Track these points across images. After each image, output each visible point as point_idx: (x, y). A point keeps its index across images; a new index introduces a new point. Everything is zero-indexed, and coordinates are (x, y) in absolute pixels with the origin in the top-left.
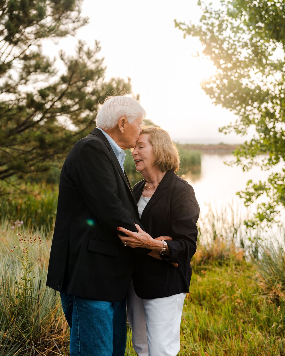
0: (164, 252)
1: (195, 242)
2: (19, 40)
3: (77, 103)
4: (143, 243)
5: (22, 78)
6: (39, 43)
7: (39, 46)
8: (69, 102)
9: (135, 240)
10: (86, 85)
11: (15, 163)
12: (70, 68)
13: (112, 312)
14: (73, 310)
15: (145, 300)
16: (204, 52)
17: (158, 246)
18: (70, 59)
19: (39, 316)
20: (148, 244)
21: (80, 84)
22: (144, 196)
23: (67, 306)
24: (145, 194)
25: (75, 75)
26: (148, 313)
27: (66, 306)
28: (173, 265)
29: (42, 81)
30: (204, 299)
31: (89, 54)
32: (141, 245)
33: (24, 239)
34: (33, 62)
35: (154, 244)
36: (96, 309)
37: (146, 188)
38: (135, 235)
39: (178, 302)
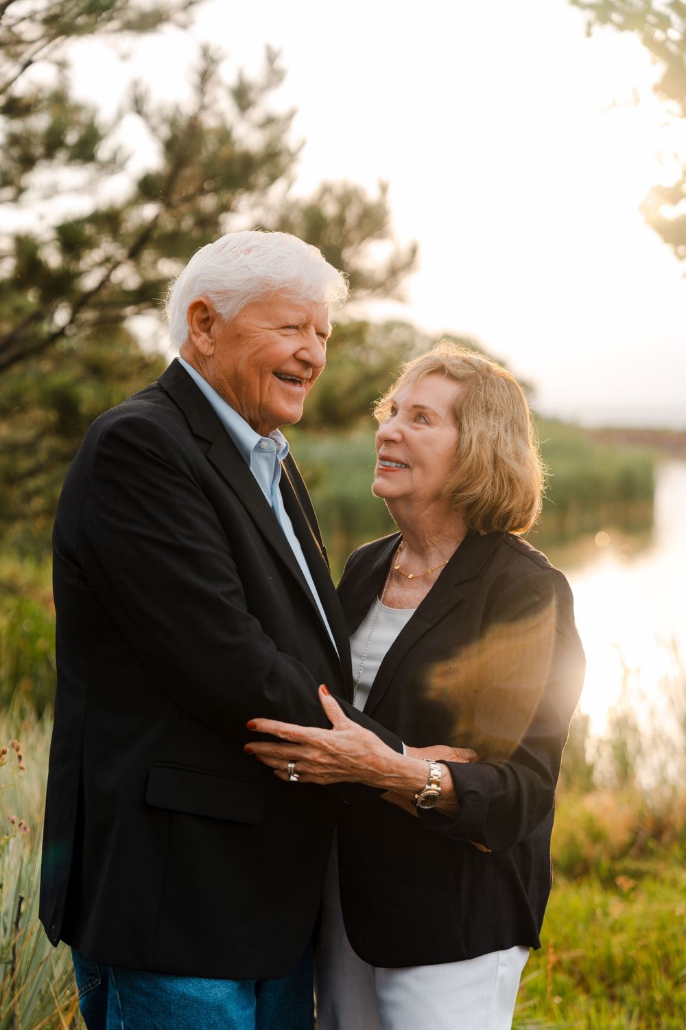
0: (431, 799)
4: (353, 766)
5: (5, 181)
6: (58, 55)
7: (62, 65)
9: (321, 756)
10: (229, 208)
12: (171, 147)
13: (251, 1012)
14: (109, 1002)
15: (381, 972)
16: (657, 88)
17: (409, 776)
18: (169, 112)
19: (17, 1020)
20: (372, 767)
21: (209, 202)
22: (391, 604)
24: (394, 598)
25: (188, 172)
29: (76, 190)
30: (627, 979)
31: (242, 97)
32: (347, 772)
34: (40, 123)
35: (394, 768)
36: (185, 999)
37: (399, 576)
39: (502, 979)
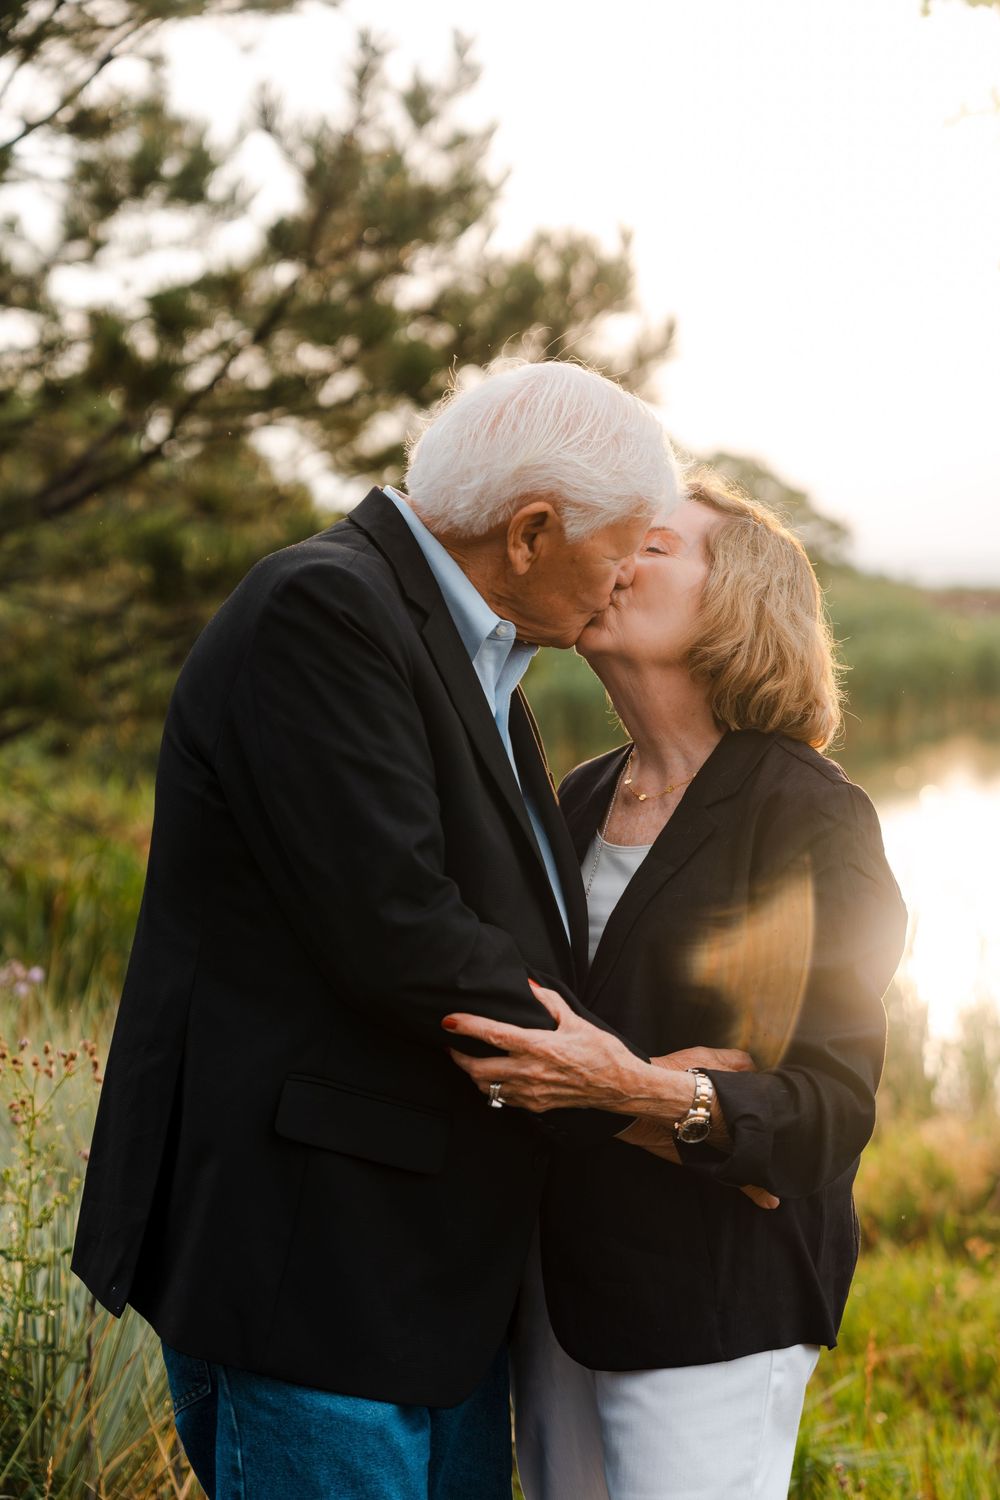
0: (697, 1129)
1: (869, 1084)
2: (46, 31)
3: (347, 363)
4: (589, 1084)
5: (74, 231)
6: (150, 46)
7: (156, 61)
8: (311, 357)
10: (399, 269)
11: (30, 673)
12: (313, 180)
14: (219, 1421)
15: (604, 1377)
17: (666, 1097)
18: (312, 128)
19: (94, 1444)
20: (614, 1085)
21: (367, 261)
22: (616, 839)
23: (191, 1397)
24: (621, 830)
25: (338, 217)
26: (621, 1442)
27: (186, 1401)
28: (751, 1201)
29: (177, 244)
30: (982, 1388)
31: (419, 105)
32: (579, 1093)
33: (14, 1057)
34: (126, 144)
35: (644, 1086)
36: (331, 1419)
38: (543, 1041)
39: (778, 1390)
